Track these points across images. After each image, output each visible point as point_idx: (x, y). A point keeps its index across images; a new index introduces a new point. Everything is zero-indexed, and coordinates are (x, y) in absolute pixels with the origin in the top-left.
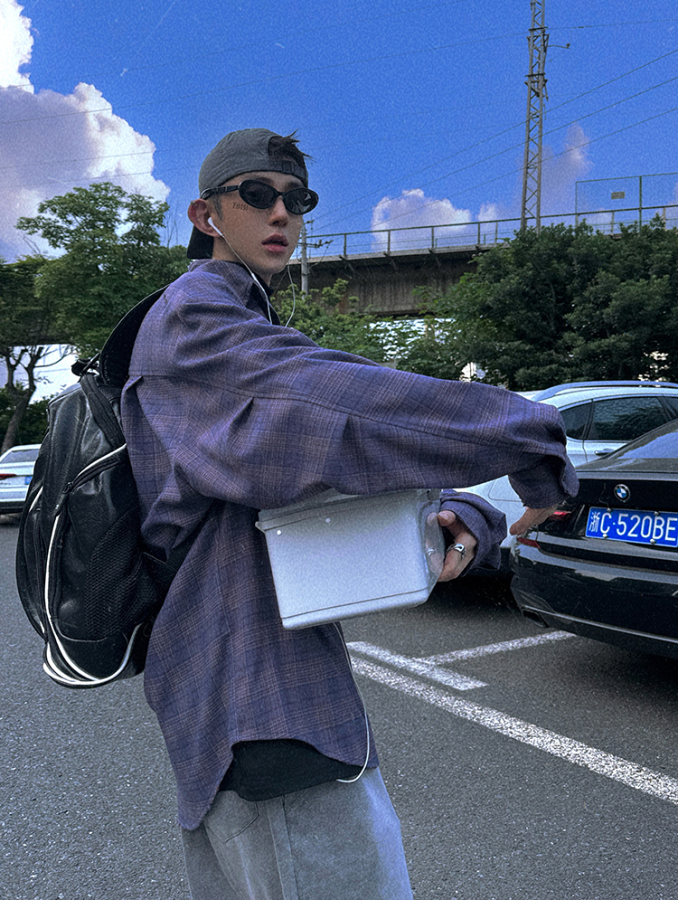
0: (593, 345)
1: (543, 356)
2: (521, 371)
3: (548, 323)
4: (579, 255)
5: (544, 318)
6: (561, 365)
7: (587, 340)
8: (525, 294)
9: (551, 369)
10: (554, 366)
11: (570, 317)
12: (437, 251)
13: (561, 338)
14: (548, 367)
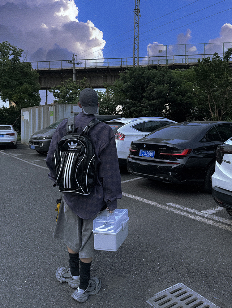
0: (150, 102)
1: (138, 105)
2: (132, 108)
3: (139, 95)
4: (146, 77)
5: (138, 94)
6: (143, 107)
7: (149, 101)
8: (133, 87)
9: (140, 108)
10: (141, 107)
11: (144, 94)
12: (109, 67)
13: (142, 100)
14: (139, 108)
